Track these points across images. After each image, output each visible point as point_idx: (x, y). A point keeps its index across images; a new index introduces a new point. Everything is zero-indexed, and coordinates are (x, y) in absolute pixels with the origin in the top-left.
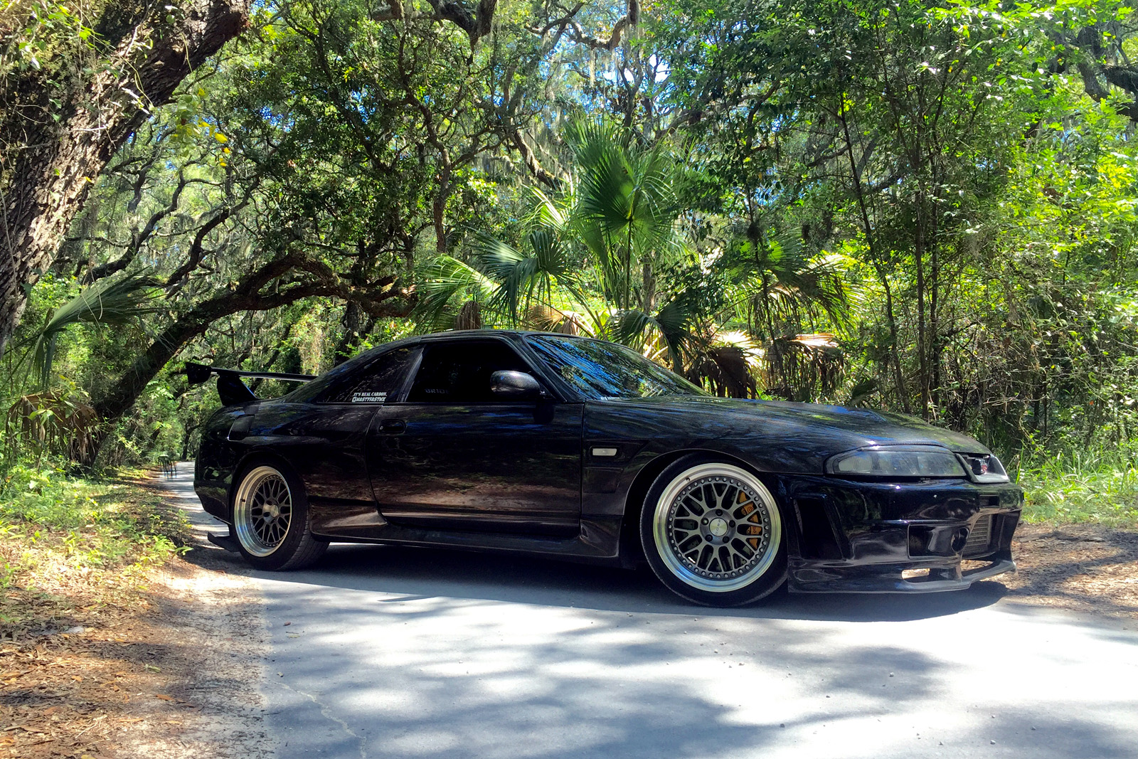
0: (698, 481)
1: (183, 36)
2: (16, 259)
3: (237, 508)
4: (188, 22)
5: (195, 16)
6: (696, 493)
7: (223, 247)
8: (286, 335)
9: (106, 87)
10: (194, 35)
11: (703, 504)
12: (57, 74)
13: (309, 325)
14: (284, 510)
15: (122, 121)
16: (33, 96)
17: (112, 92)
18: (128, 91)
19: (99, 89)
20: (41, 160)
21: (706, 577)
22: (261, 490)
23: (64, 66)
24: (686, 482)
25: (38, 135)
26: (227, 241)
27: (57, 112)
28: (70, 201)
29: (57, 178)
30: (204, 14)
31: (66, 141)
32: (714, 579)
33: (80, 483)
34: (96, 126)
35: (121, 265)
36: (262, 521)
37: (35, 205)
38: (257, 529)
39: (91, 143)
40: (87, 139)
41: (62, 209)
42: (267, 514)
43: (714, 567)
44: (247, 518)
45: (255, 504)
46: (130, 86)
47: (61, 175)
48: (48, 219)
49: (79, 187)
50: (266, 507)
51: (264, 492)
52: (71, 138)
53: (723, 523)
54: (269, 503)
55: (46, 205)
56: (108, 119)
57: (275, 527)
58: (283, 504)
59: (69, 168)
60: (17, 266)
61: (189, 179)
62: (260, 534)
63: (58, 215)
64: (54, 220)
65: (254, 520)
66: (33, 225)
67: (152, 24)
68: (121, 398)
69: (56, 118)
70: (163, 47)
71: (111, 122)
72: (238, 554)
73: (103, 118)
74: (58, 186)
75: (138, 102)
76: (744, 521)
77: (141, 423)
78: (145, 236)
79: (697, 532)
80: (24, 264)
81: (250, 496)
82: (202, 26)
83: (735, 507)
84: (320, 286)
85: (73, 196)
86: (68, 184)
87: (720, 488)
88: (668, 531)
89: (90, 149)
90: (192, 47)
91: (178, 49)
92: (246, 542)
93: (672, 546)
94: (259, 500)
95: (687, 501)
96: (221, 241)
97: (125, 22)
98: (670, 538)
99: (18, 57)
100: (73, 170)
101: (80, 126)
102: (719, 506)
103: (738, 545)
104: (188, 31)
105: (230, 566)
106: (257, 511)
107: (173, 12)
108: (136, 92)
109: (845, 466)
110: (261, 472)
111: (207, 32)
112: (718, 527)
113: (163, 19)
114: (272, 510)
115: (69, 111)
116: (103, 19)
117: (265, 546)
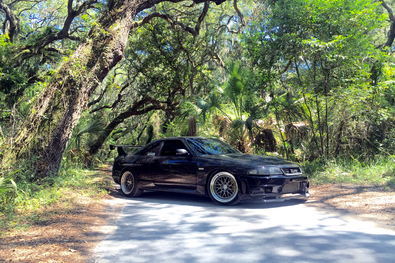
0: (221, 176)
1: (107, 64)
2: (69, 123)
3: (122, 182)
4: (108, 60)
5: (110, 58)
6: (220, 179)
7: (129, 93)
8: (148, 120)
9: (89, 79)
10: (110, 63)
11: (222, 181)
12: (78, 77)
13: (155, 117)
14: (132, 182)
15: (93, 86)
16: (72, 84)
17: (91, 80)
18: (94, 79)
19: (88, 80)
20: (75, 99)
21: (223, 199)
22: (127, 177)
23: (79, 75)
24: (217, 176)
25: (74, 93)
26: (129, 91)
27: (78, 87)
28: (82, 107)
29: (78, 102)
30: (112, 57)
31: (80, 93)
32: (224, 199)
33: (86, 171)
34: (87, 89)
35: (98, 101)
36: (128, 185)
37: (74, 109)
38: (126, 187)
39: (86, 93)
40: (85, 92)
41: (80, 109)
42: (129, 183)
43: (224, 197)
44: (124, 184)
45: (126, 181)
46: (95, 78)
47: (79, 101)
48: (77, 113)
49: (83, 104)
50: (128, 182)
51: (128, 178)
52: (81, 92)
53: (226, 186)
54: (129, 181)
55: (76, 109)
56: (90, 86)
57: (130, 187)
58: (132, 181)
59: (81, 99)
60: (70, 125)
61: (118, 73)
62: (127, 188)
63: (79, 111)
64: (78, 112)
65: (126, 185)
66: (73, 114)
67: (100, 62)
68: (98, 144)
69: (78, 88)
70: (102, 67)
71: (91, 87)
72: (122, 193)
73: (89, 86)
74: (79, 104)
75: (97, 82)
76: (231, 185)
77: (104, 150)
78: (105, 91)
79: (220, 188)
80: (71, 124)
81: (124, 179)
82: (112, 60)
83: (229, 182)
84: (156, 107)
85: (82, 106)
86: (81, 104)
87: (225, 177)
88: (214, 188)
89: (86, 94)
90: (110, 65)
91: (106, 67)
92: (124, 190)
93: (215, 191)
94: (127, 180)
95: (218, 181)
96: (128, 91)
97: (93, 63)
98: (214, 190)
99: (69, 74)
100: (82, 100)
101: (84, 89)
102: (225, 182)
103: (229, 191)
104: (108, 62)
105: (120, 196)
106: (126, 183)
107: (105, 58)
108: (96, 79)
109: (251, 173)
110: (127, 173)
111: (113, 61)
112: (225, 187)
113: (102, 60)
114: (130, 182)
115: (81, 86)
116: (88, 63)
117: (128, 191)
